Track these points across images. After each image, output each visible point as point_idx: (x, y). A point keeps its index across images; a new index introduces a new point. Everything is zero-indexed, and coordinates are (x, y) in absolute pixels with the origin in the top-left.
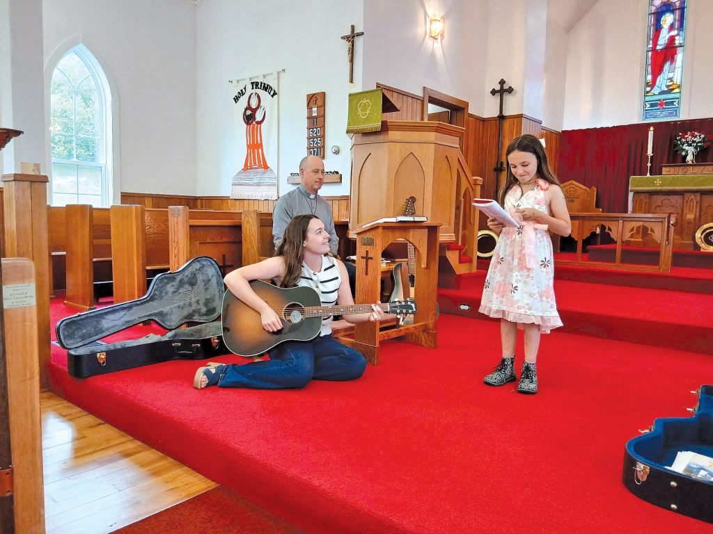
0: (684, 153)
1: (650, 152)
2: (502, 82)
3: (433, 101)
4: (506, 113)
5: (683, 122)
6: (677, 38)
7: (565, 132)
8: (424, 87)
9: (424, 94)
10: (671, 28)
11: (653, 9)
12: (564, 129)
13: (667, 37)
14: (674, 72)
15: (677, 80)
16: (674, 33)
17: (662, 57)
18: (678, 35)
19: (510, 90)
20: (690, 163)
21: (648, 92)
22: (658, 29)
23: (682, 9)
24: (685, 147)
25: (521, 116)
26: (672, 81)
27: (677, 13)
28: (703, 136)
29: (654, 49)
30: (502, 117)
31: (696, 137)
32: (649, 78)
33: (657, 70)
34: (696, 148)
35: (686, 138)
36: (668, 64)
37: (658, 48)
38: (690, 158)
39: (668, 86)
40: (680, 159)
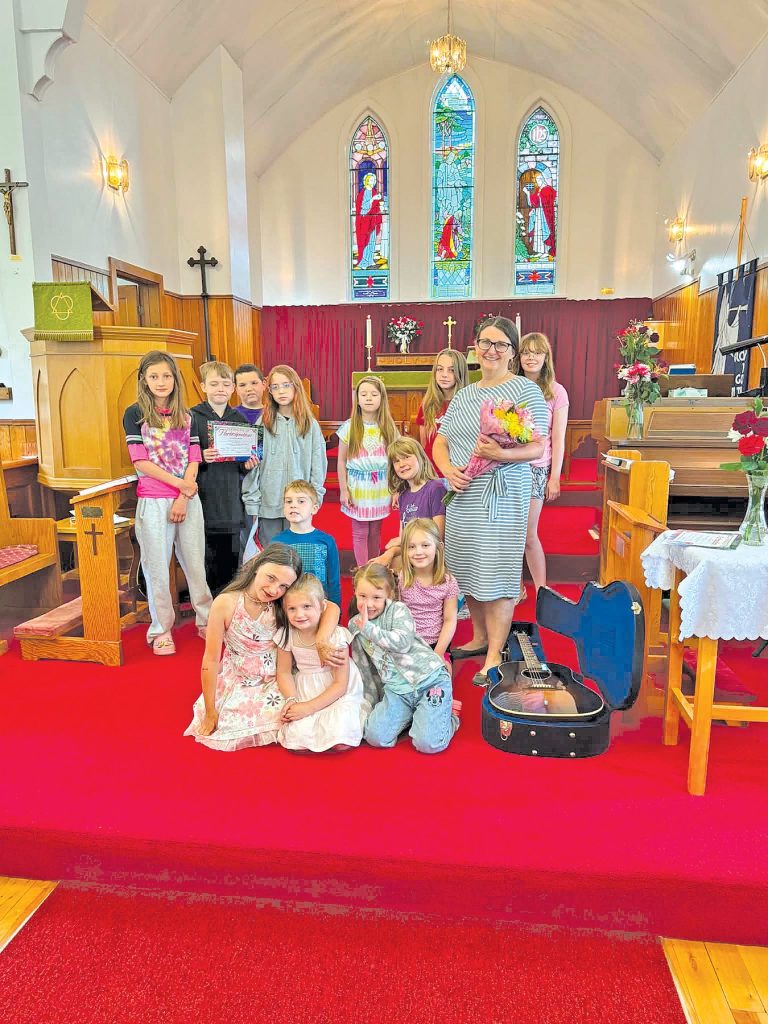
0: (397, 342)
1: (369, 344)
2: (202, 251)
3: (121, 275)
4: (211, 292)
5: (395, 305)
6: (381, 203)
7: (267, 309)
8: (110, 258)
9: (110, 267)
10: (375, 191)
11: (354, 165)
12: (265, 304)
13: (371, 201)
14: (381, 243)
15: (384, 254)
16: (378, 197)
17: (367, 225)
18: (382, 200)
19: (214, 263)
20: (404, 352)
21: (355, 266)
22: (361, 191)
23: (385, 169)
24: (399, 334)
25: (230, 297)
26: (379, 255)
27: (380, 172)
28: (415, 323)
29: (358, 213)
30: (205, 297)
31: (408, 324)
32: (355, 248)
33: (363, 242)
34: (409, 336)
35: (399, 325)
36: (374, 232)
37: (363, 213)
38: (403, 347)
39: (375, 261)
40: (393, 347)
